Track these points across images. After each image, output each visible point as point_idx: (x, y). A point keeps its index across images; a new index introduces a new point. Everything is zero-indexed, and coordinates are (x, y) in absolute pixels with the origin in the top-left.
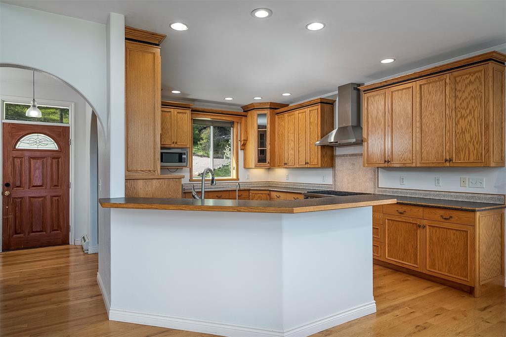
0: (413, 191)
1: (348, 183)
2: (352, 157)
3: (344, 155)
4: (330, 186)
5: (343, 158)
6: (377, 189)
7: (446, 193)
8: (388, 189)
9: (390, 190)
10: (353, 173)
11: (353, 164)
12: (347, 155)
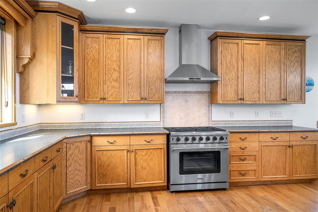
0: (241, 122)
1: (180, 119)
2: (185, 94)
3: (175, 92)
4: (157, 123)
5: (174, 94)
6: (211, 122)
7: (263, 122)
8: (221, 122)
9: (223, 122)
10: (187, 108)
11: (186, 101)
12: (179, 92)
